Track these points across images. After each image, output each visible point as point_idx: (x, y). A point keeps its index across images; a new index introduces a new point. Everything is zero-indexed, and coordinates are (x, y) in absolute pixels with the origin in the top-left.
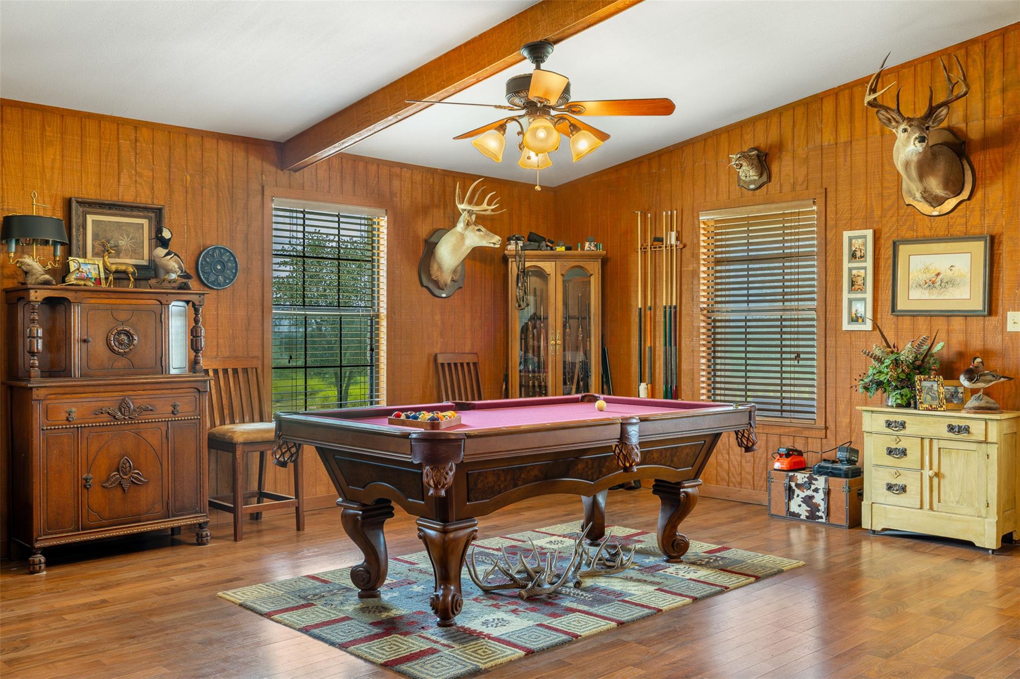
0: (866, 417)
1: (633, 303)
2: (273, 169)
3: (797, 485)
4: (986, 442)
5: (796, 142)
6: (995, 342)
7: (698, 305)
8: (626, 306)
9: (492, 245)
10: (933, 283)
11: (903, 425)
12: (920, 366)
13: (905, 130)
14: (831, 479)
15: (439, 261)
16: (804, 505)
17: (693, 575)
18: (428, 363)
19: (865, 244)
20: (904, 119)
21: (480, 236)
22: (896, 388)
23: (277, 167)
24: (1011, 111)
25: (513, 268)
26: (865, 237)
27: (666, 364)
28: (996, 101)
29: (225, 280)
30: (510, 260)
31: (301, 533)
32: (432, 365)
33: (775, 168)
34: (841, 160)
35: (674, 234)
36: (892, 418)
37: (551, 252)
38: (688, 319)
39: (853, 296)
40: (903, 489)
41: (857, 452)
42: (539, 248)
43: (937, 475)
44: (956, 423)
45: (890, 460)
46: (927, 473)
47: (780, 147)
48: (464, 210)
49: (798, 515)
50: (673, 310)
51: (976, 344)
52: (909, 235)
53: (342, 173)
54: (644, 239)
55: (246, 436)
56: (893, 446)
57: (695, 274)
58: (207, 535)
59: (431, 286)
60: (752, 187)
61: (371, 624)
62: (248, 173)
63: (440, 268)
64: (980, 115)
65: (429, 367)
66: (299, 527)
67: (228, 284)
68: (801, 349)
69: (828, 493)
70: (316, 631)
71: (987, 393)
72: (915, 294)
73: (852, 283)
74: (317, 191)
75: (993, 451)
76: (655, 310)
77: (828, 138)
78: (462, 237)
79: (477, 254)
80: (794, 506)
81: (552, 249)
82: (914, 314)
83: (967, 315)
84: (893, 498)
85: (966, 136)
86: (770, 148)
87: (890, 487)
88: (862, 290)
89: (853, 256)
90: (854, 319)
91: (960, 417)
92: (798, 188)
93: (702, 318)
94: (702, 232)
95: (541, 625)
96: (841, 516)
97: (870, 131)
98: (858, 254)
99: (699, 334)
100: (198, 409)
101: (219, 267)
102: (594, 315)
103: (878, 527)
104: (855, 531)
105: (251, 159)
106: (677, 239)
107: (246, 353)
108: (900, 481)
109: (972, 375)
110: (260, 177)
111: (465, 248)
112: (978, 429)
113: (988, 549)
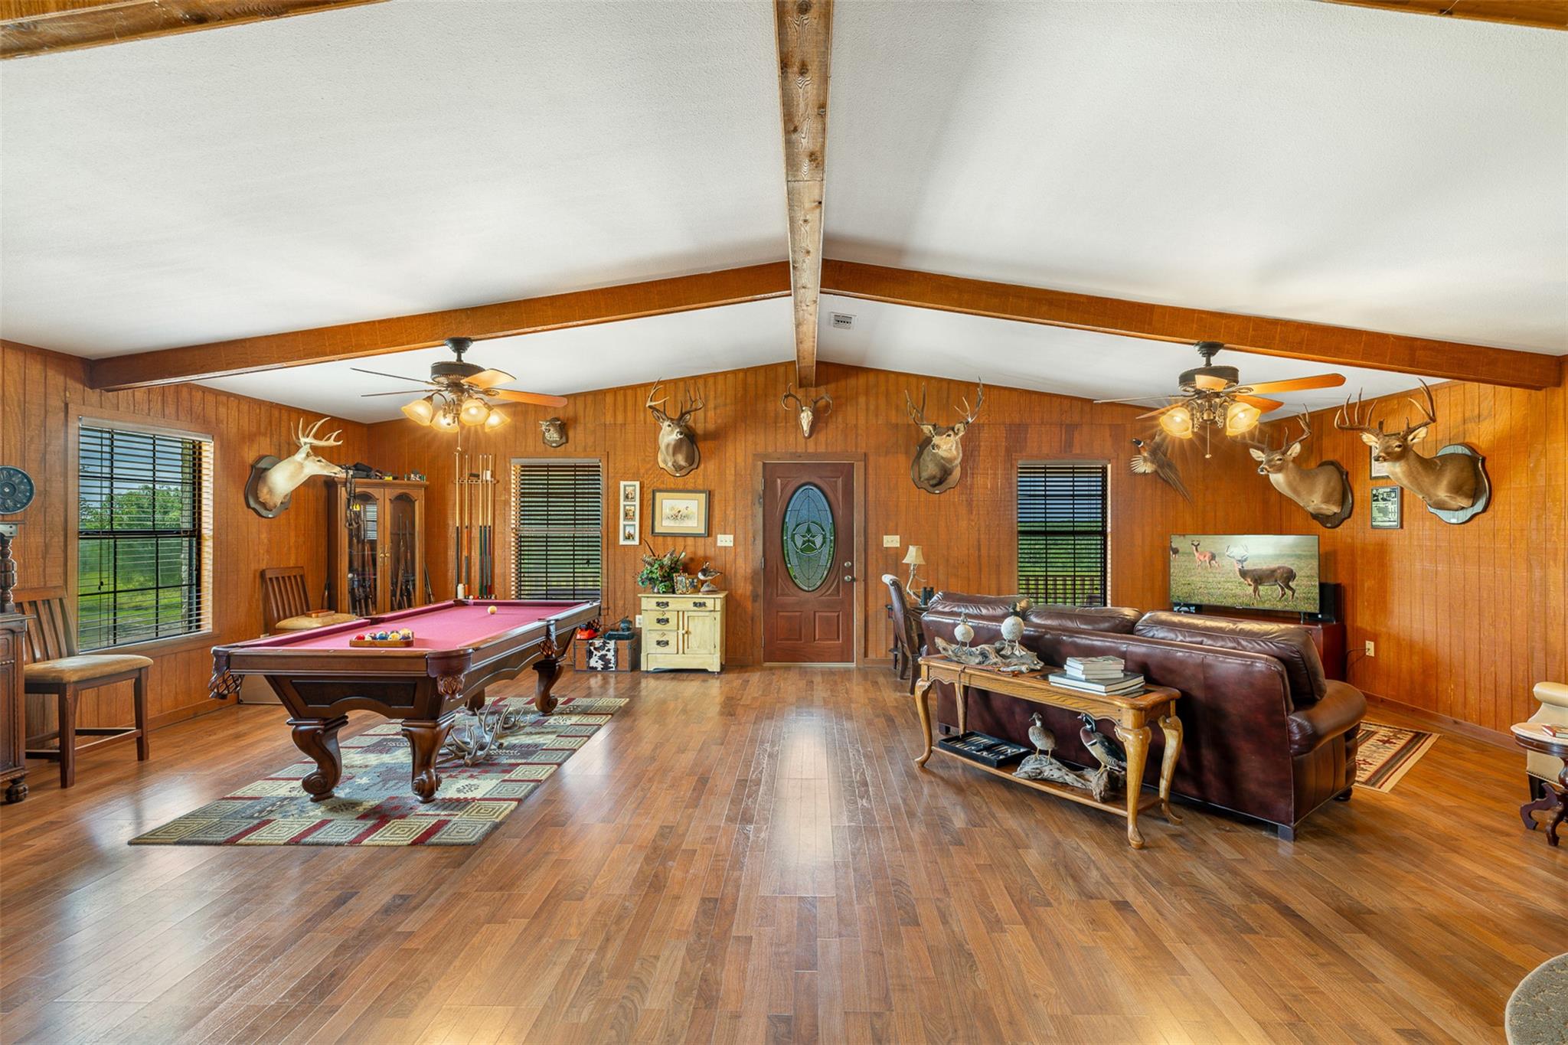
0: (644, 601)
1: (451, 522)
2: (80, 386)
3: (595, 649)
4: (714, 611)
5: (587, 419)
6: (711, 552)
7: (509, 526)
8: (444, 526)
9: (333, 475)
10: (676, 516)
11: (667, 604)
12: (674, 568)
13: (669, 426)
14: (619, 642)
15: (271, 485)
16: (600, 661)
17: (569, 722)
18: (255, 577)
19: (635, 490)
20: (668, 418)
21: (321, 466)
22: (662, 582)
23: (85, 385)
24: (719, 421)
25: (343, 494)
26: (635, 486)
27: (482, 569)
28: (711, 414)
29: (15, 505)
30: (339, 486)
31: (145, 762)
32: (258, 580)
33: (571, 434)
34: (618, 435)
35: (489, 473)
36: (660, 600)
37: (381, 481)
38: (500, 536)
39: (626, 523)
40: (667, 643)
41: (631, 622)
42: (368, 477)
43: (687, 632)
44: (697, 601)
45: (659, 626)
46: (681, 632)
47: (575, 420)
48: (305, 444)
49: (596, 668)
50: (488, 529)
51: (701, 553)
52: (662, 486)
53: (163, 396)
54: (461, 474)
55: (80, 674)
56: (661, 617)
57: (507, 503)
58: (25, 790)
59: (258, 507)
60: (554, 445)
61: (358, 818)
62: (46, 388)
63: (271, 491)
64: (703, 421)
65: (255, 582)
66: (142, 755)
67: (19, 508)
68: (590, 557)
69: (616, 651)
70: (309, 839)
71: (712, 581)
72: (666, 523)
73: (626, 515)
74: (134, 412)
75: (718, 615)
76: (471, 528)
77: (609, 419)
78: (301, 466)
79: (312, 480)
80: (593, 663)
81: (381, 478)
82: (665, 535)
83: (695, 536)
84: (660, 649)
85: (694, 430)
86: (568, 420)
87: (659, 643)
88: (633, 519)
89: (627, 497)
90: (629, 537)
91: (699, 597)
92: (588, 450)
93: (513, 535)
94: (513, 472)
95: (504, 781)
96: (625, 665)
97: (638, 419)
98: (630, 496)
99: (510, 546)
100: (11, 651)
101: (7, 490)
102: (419, 532)
103: (651, 669)
104: (636, 673)
105: (51, 373)
106: (492, 476)
107: (42, 584)
108: (664, 639)
109: (705, 572)
110: (62, 394)
111: (303, 475)
112: (710, 603)
113: (714, 672)
